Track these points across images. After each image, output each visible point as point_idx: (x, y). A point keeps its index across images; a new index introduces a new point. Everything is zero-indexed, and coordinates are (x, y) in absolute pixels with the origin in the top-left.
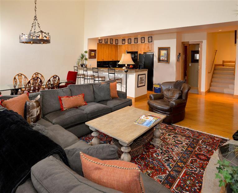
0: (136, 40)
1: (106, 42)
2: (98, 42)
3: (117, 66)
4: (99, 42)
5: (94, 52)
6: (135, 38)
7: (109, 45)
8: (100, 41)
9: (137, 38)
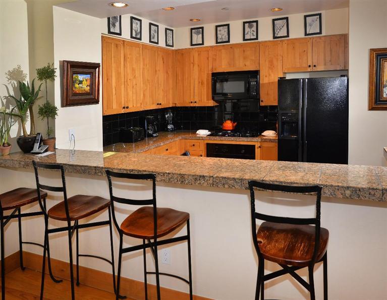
0: (251, 27)
1: (134, 35)
2: (106, 32)
3: (169, 127)
4: (109, 32)
5: (88, 77)
6: (244, 23)
7: (144, 46)
8: (114, 25)
9: (257, 22)
